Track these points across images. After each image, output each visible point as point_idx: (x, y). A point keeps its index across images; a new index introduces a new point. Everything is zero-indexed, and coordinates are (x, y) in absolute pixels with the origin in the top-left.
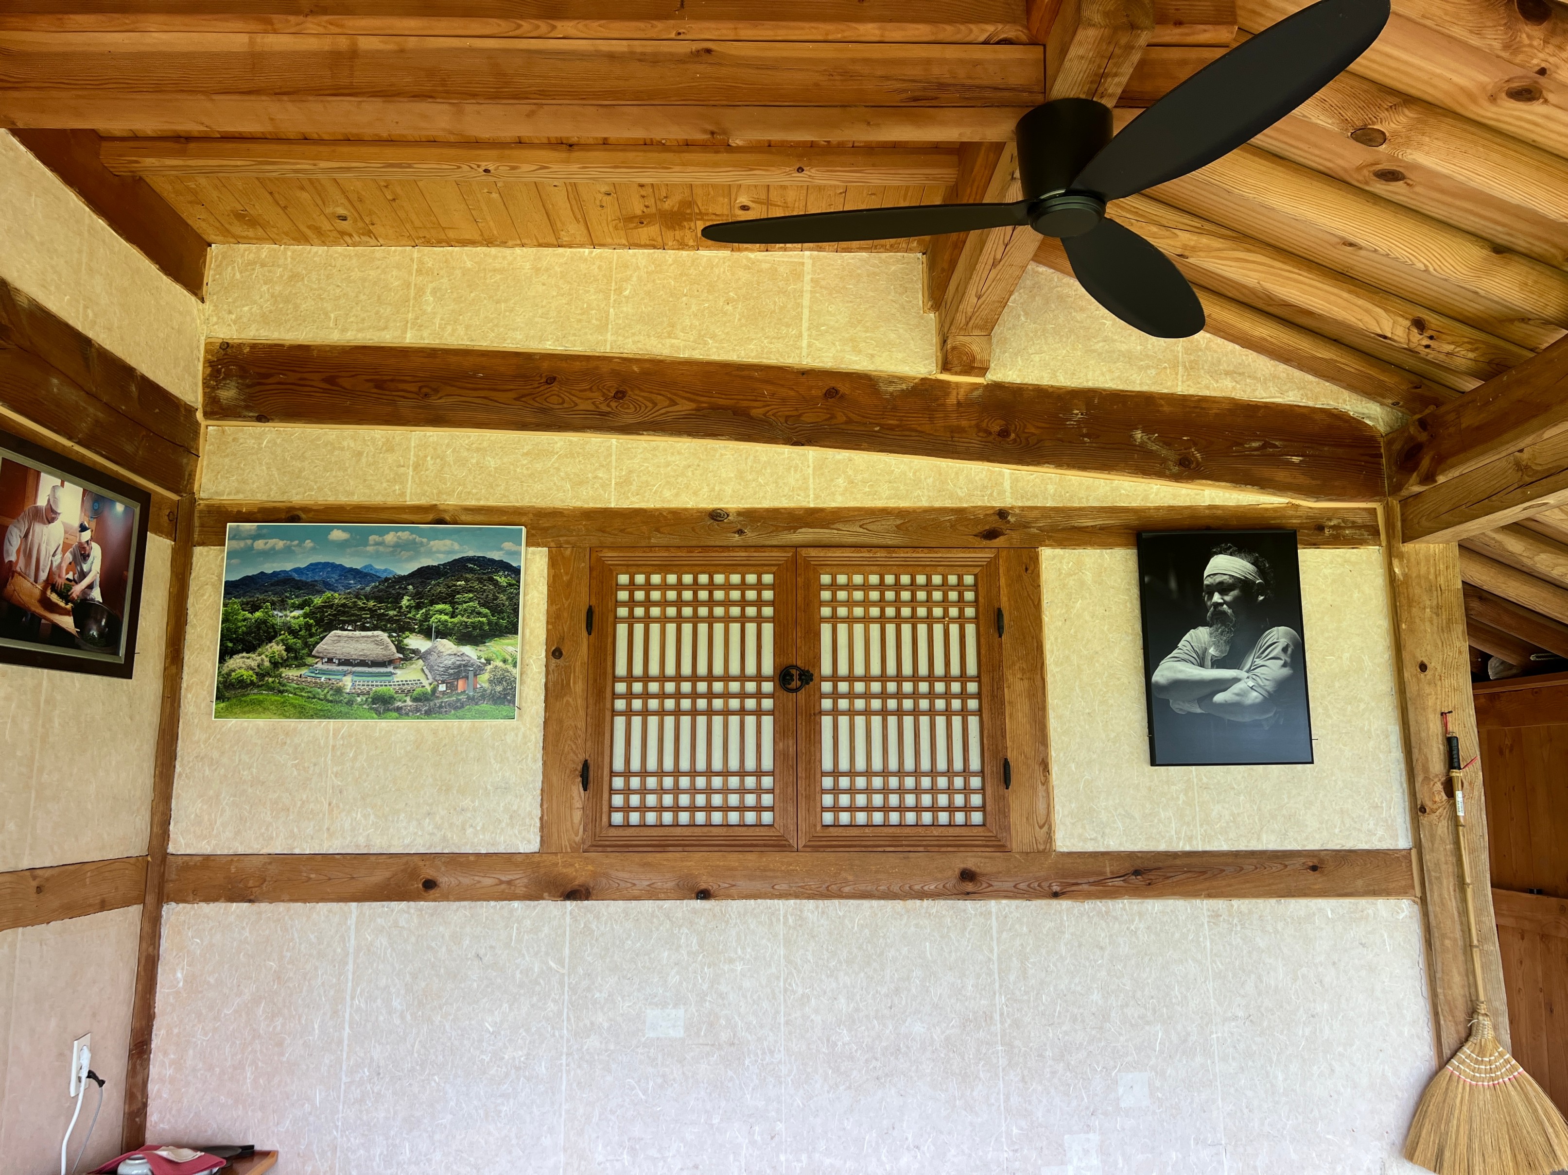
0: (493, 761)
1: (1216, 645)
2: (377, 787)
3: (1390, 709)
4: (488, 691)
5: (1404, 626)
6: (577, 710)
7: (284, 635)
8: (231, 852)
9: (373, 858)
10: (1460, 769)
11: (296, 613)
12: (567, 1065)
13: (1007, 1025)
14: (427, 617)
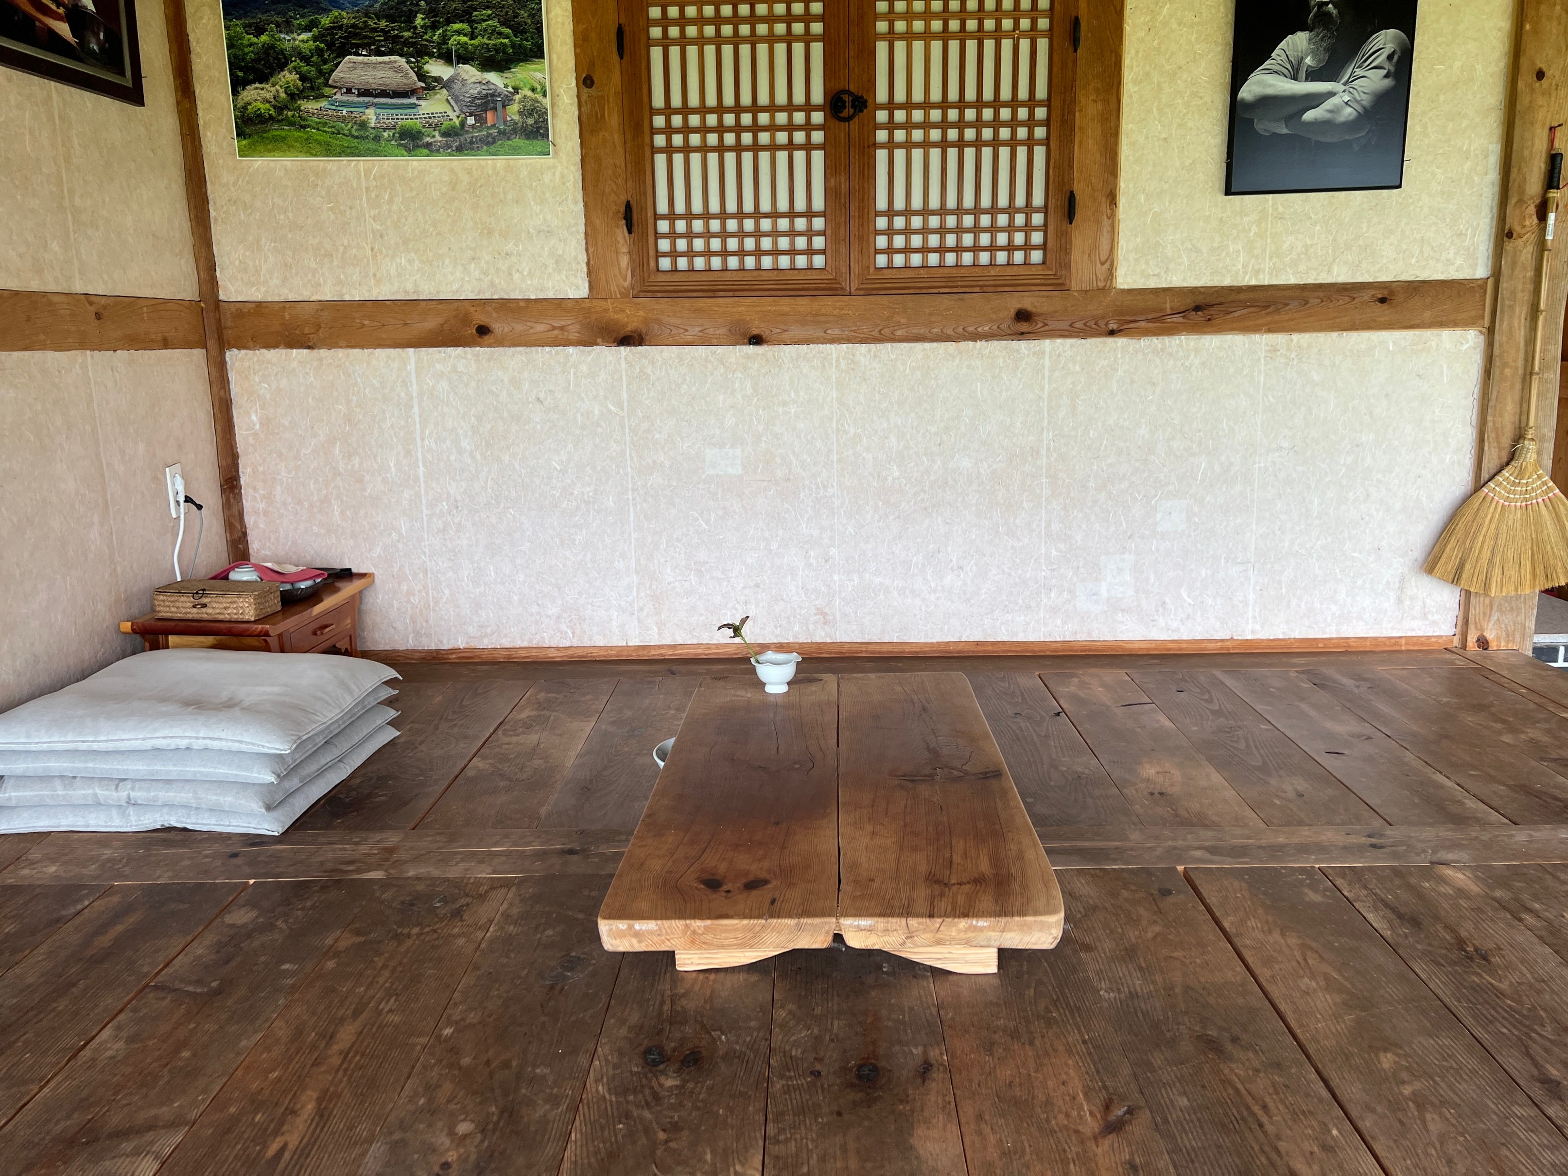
0: (533, 203)
1: (1314, 53)
2: (417, 231)
3: (1495, 125)
4: (520, 125)
5: (1528, 27)
6: (615, 146)
7: (296, 62)
8: (282, 299)
9: (423, 304)
10: (1558, 188)
11: (304, 36)
12: (633, 499)
13: (1052, 459)
14: (445, 39)
